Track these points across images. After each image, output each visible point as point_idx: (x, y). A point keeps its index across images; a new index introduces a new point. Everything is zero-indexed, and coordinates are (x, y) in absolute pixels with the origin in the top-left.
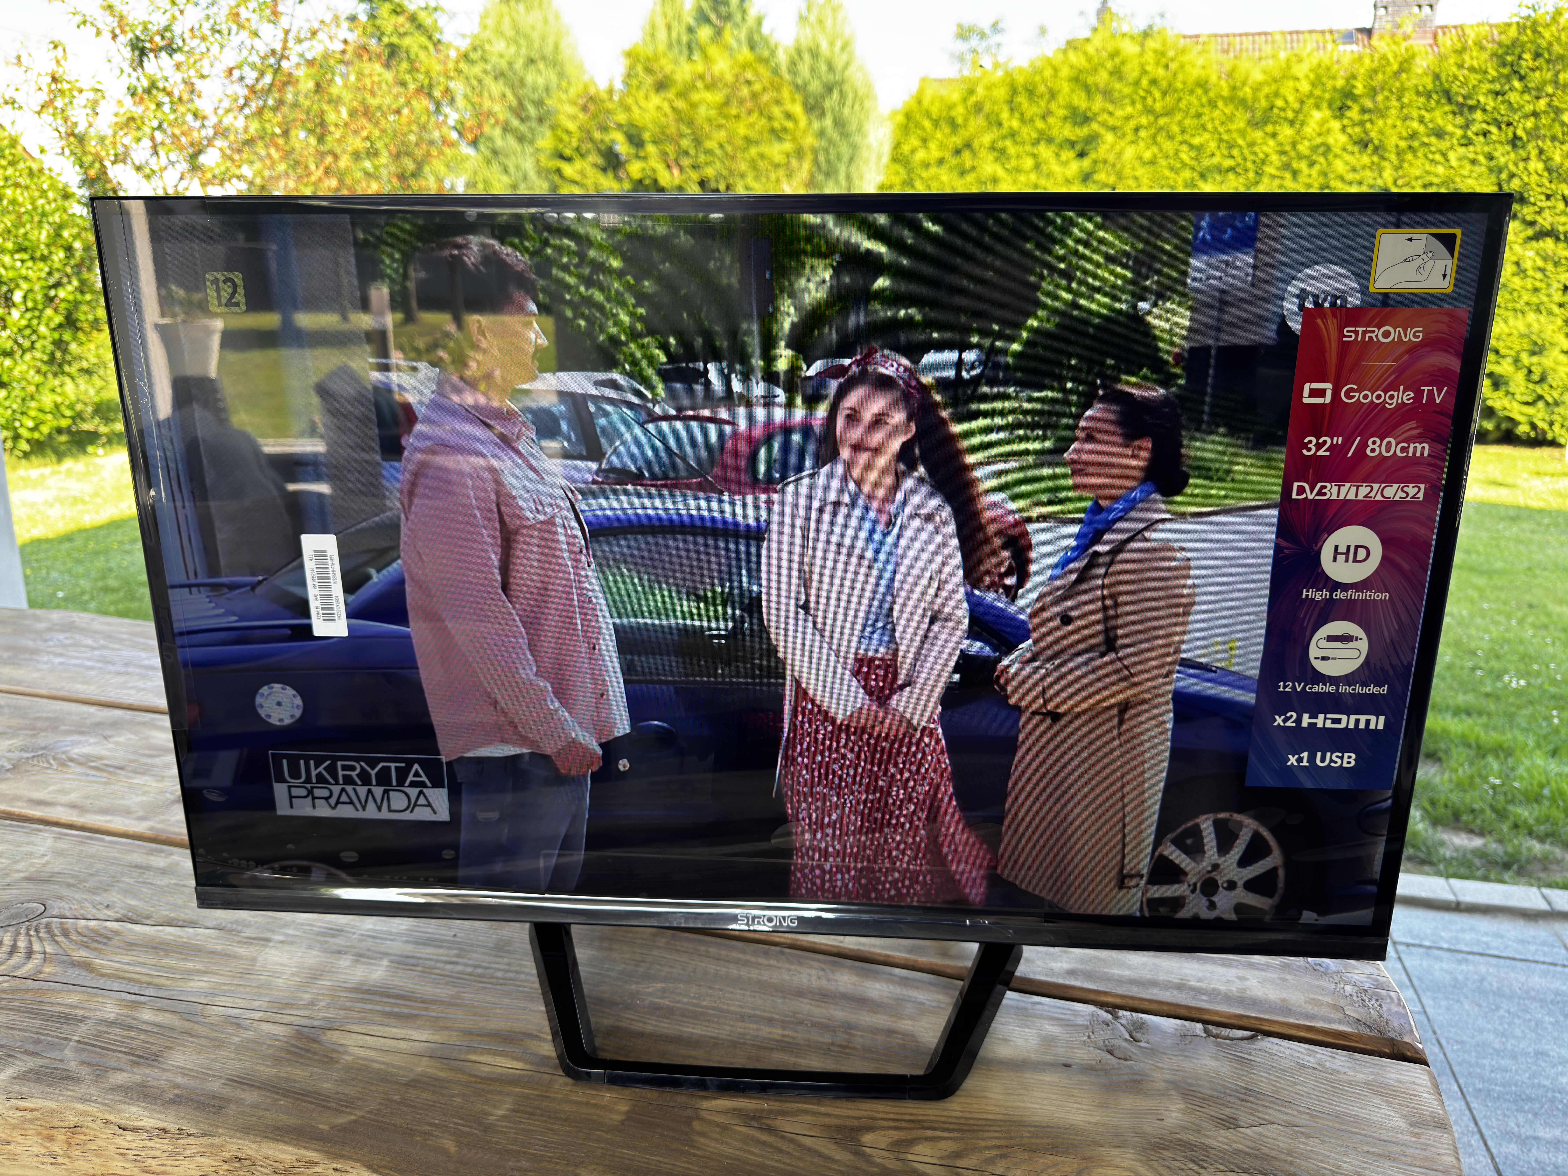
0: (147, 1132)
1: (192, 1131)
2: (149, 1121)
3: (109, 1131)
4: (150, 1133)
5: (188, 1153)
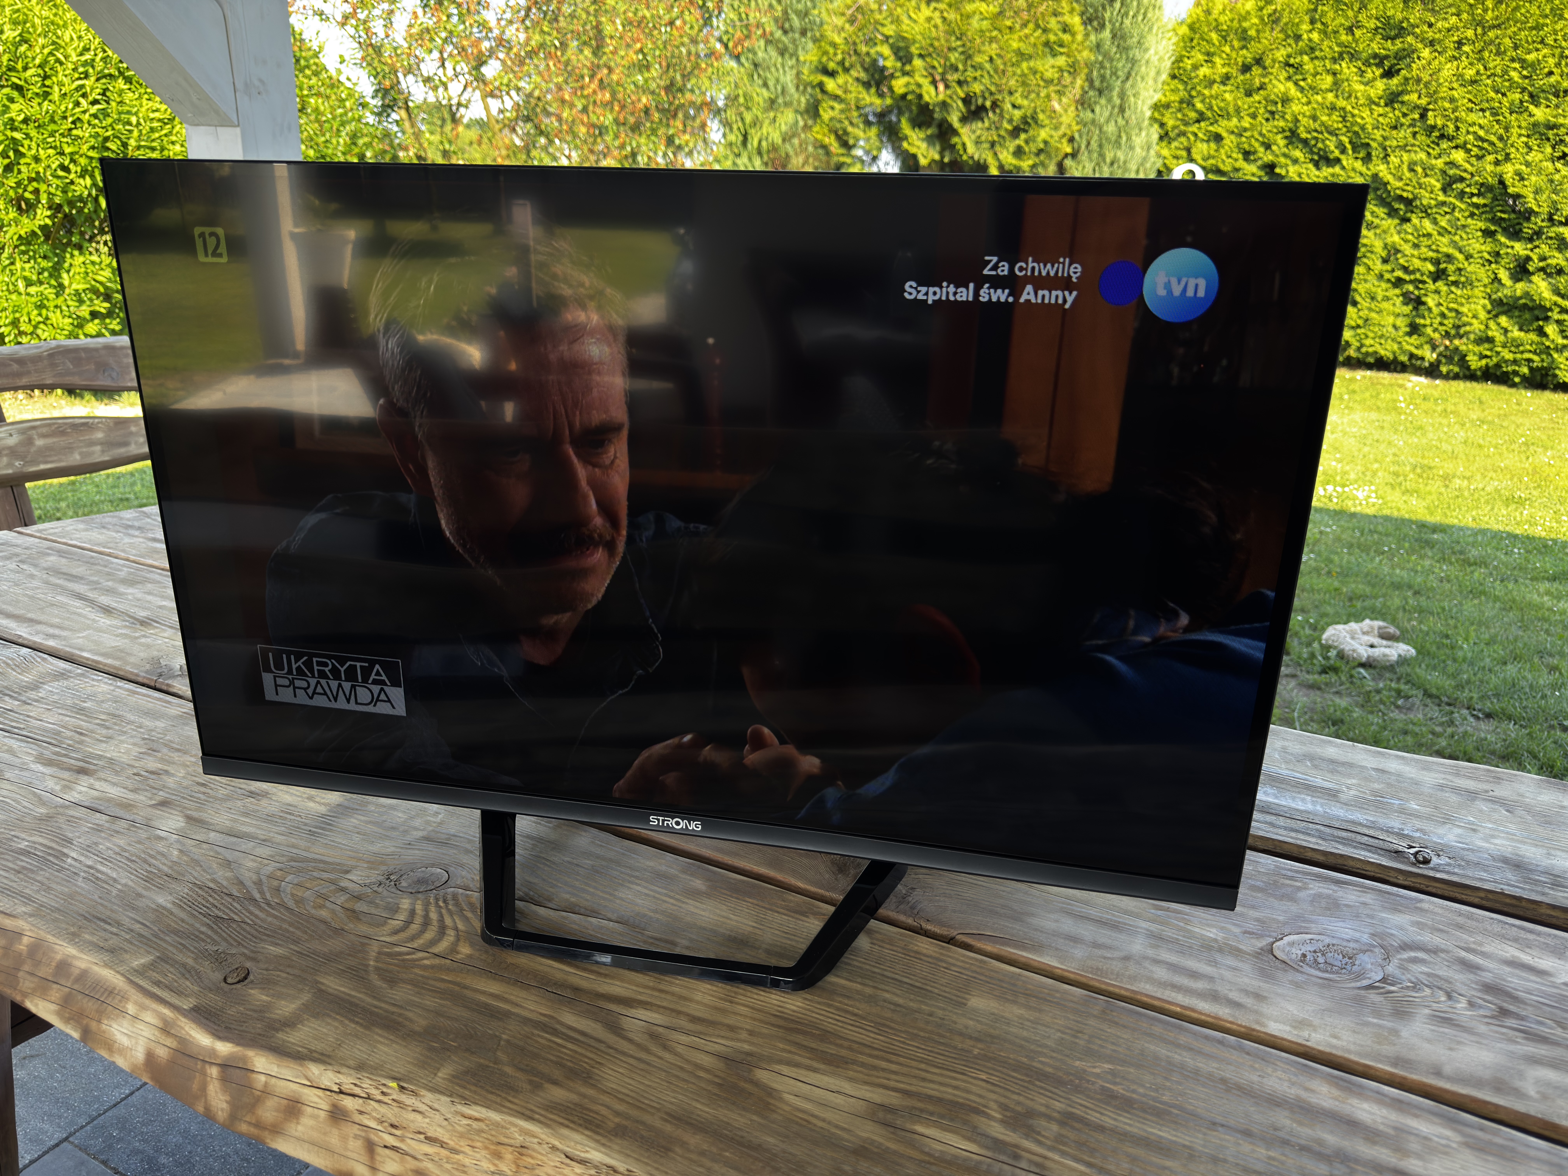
0: (596, 1167)
2: (596, 1155)
3: (557, 1159)
4: (598, 1169)
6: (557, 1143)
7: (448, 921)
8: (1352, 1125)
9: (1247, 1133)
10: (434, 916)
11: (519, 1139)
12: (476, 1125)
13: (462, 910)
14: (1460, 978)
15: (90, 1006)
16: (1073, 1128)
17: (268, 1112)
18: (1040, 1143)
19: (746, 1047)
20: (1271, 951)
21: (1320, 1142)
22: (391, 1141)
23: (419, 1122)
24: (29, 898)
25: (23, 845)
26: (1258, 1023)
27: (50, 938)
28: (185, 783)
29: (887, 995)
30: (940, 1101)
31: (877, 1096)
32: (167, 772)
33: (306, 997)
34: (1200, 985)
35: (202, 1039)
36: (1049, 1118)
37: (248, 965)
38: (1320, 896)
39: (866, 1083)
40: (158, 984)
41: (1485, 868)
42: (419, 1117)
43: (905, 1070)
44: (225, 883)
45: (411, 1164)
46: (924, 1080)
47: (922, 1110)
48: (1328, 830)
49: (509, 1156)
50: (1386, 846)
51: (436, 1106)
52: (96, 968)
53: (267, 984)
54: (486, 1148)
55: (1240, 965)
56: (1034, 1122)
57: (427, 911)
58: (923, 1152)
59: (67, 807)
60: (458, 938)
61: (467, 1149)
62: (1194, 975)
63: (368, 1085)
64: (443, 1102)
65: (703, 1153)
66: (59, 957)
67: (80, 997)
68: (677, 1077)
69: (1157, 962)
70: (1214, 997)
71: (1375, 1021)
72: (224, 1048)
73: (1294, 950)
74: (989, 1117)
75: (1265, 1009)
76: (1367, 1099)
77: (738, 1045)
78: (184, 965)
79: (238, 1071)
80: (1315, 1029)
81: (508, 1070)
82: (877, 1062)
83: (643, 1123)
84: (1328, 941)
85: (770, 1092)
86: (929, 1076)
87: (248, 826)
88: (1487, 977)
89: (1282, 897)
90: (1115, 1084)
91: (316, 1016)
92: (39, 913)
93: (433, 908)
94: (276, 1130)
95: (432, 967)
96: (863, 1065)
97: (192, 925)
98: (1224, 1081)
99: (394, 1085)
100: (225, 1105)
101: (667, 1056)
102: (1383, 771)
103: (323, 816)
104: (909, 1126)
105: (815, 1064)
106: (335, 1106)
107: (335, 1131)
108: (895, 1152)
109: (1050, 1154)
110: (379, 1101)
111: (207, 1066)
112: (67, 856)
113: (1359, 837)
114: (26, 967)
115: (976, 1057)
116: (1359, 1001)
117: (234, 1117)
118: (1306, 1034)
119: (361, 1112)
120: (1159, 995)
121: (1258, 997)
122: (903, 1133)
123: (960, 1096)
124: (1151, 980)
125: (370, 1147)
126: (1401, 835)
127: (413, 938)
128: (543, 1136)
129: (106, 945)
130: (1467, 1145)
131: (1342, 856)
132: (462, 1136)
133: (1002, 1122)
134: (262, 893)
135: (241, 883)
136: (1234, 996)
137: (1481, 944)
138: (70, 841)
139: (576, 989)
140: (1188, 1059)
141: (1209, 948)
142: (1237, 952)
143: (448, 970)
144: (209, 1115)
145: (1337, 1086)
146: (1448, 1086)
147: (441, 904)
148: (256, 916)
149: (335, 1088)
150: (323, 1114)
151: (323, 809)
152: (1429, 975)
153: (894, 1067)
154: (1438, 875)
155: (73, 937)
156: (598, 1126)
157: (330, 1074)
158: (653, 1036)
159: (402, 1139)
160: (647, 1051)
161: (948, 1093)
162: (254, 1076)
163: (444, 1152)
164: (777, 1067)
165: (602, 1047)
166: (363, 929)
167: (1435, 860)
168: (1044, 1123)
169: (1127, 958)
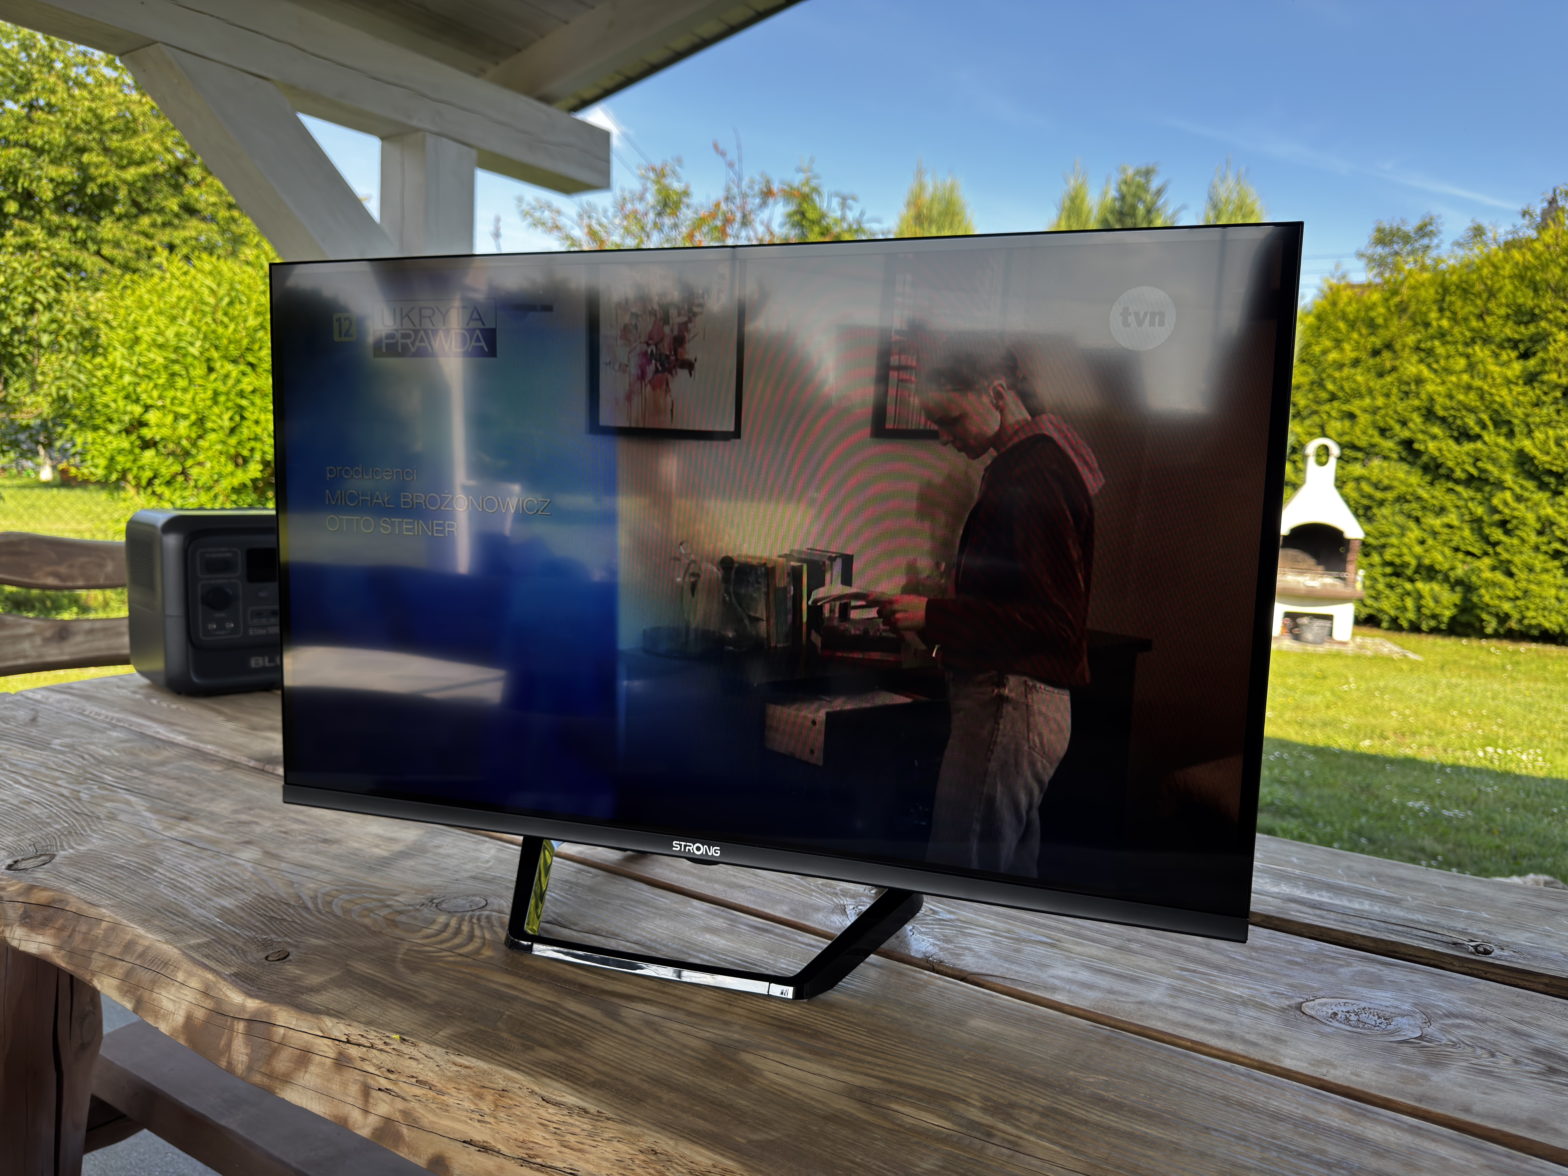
0: (569, 1108)
1: (611, 1115)
2: (571, 1099)
3: (534, 1101)
4: (571, 1110)
5: (606, 1136)
6: (536, 1089)
7: (477, 932)
8: (1360, 1141)
9: (1242, 1138)
10: (465, 928)
11: (502, 1084)
12: (464, 1071)
13: (492, 926)
14: (1507, 1042)
15: (145, 976)
16: (1055, 1119)
17: (282, 1063)
18: (1017, 1127)
19: (736, 1036)
20: (1299, 1007)
21: (1322, 1152)
22: (385, 1084)
23: (413, 1067)
24: (114, 895)
25: (121, 862)
26: (1272, 1058)
27: (125, 922)
28: (270, 830)
29: (886, 1011)
30: (920, 1089)
31: (858, 1080)
32: (257, 823)
33: (335, 974)
34: (1215, 1027)
35: (235, 997)
36: (1031, 1110)
37: (290, 949)
38: (1362, 972)
39: (848, 1070)
40: (207, 956)
41: (1554, 962)
42: (414, 1063)
43: (891, 1065)
44: (285, 896)
45: (400, 1105)
46: (908, 1073)
47: (901, 1094)
48: (1383, 924)
49: (490, 1098)
50: (1444, 939)
51: (431, 1055)
52: (158, 944)
53: (302, 962)
54: (471, 1090)
55: (1263, 1016)
56: (1015, 1112)
57: (460, 925)
58: (893, 1123)
59: (164, 840)
60: (484, 944)
61: (453, 1092)
62: (1211, 1020)
63: (373, 1036)
64: (438, 1053)
65: (674, 1106)
66: (128, 937)
67: (139, 970)
68: (664, 1052)
69: (1172, 1007)
70: (1230, 1036)
71: (1404, 1066)
72: (252, 1004)
73: (1324, 1009)
74: (968, 1104)
75: (1283, 1050)
76: (1382, 1123)
77: (730, 1034)
78: (234, 946)
79: (262, 1025)
80: (1335, 1067)
81: (505, 1035)
82: (862, 1057)
83: (622, 1081)
84: (1363, 1005)
85: (751, 1069)
86: (914, 1070)
87: (317, 861)
88: (1541, 1044)
89: (1320, 971)
90: (1106, 1091)
91: (340, 987)
92: (121, 905)
93: (466, 923)
94: (286, 1079)
95: (454, 963)
96: (849, 1057)
97: (248, 921)
98: (1224, 1098)
99: (397, 1037)
100: (245, 1058)
101: (658, 1037)
102: (1456, 889)
103: (385, 858)
104: (884, 1104)
105: (802, 1054)
106: (340, 1053)
107: (337, 1078)
108: (865, 1121)
109: (1026, 1136)
110: (381, 1050)
111: (236, 1022)
112: (155, 871)
113: (1415, 932)
114: (100, 950)
115: (966, 1061)
116: (1387, 1050)
117: (250, 1068)
118: (1324, 1071)
119: (363, 1059)
120: (1170, 1031)
121: (1277, 1040)
122: (877, 1109)
123: (942, 1087)
124: (1162, 1019)
125: (366, 1091)
126: (1463, 932)
127: (442, 942)
128: (525, 1083)
129: (171, 929)
130: (1490, 1167)
131: (1392, 943)
132: (450, 1079)
133: (981, 1108)
134: (315, 904)
135: (300, 897)
136: (1252, 1037)
137: (1538, 1019)
138: (160, 862)
139: (583, 986)
140: (1191, 1080)
141: (1231, 1000)
142: (1262, 1007)
143: (468, 965)
144: (230, 1069)
145: (1350, 1111)
146: (1477, 1121)
147: (474, 921)
148: (307, 919)
149: (344, 1039)
150: (328, 1062)
151: (385, 854)
152: (1472, 1038)
153: (880, 1062)
154: (1497, 962)
155: (144, 922)
156: (578, 1079)
157: (342, 1026)
158: (648, 1023)
159: (395, 1082)
160: (640, 1032)
161: (930, 1084)
162: (275, 1028)
163: (431, 1094)
164: (762, 1053)
165: (598, 1027)
166: (399, 932)
167: (1497, 952)
168: (1024, 1113)
169: (1141, 1003)
